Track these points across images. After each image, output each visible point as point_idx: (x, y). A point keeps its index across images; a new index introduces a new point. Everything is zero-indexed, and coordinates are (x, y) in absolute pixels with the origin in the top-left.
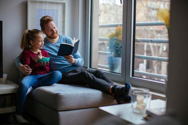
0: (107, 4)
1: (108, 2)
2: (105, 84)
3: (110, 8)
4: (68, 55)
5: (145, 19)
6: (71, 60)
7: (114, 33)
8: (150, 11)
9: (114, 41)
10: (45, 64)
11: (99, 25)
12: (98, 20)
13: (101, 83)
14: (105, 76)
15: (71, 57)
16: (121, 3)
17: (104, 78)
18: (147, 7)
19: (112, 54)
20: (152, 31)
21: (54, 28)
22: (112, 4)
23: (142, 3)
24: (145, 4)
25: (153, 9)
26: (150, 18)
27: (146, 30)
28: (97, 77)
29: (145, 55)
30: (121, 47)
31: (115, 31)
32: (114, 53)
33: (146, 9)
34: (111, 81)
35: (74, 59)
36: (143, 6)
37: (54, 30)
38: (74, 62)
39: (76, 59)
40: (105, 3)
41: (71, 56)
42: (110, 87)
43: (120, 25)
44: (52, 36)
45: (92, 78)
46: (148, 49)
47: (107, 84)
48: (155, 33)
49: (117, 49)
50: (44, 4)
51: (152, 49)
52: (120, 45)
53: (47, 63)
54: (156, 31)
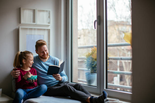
0: (86, 29)
1: (86, 28)
2: (84, 95)
3: (89, 32)
4: (56, 74)
5: (117, 40)
6: (58, 78)
7: (90, 53)
8: (121, 34)
9: (90, 60)
10: (34, 81)
11: (78, 46)
12: (77, 43)
13: (81, 94)
14: (84, 88)
15: (58, 76)
16: (95, 29)
17: (83, 90)
18: (119, 30)
19: (89, 70)
20: (123, 50)
21: (46, 51)
22: (90, 29)
23: (115, 28)
24: (116, 28)
25: (124, 32)
26: (121, 39)
27: (118, 50)
28: (77, 89)
29: (118, 71)
30: (96, 65)
31: (91, 51)
32: (91, 69)
33: (117, 32)
34: (89, 93)
35: (61, 77)
36: (115, 30)
37: (45, 52)
38: (61, 80)
39: (62, 77)
40: (84, 28)
41: (58, 74)
42: (88, 97)
43: (95, 46)
44: (43, 56)
45: (73, 90)
46: (121, 65)
47: (86, 95)
48: (126, 52)
49: (93, 66)
50: (33, 31)
51: (124, 65)
52: (95, 63)
53: (35, 80)
54: (127, 50)
